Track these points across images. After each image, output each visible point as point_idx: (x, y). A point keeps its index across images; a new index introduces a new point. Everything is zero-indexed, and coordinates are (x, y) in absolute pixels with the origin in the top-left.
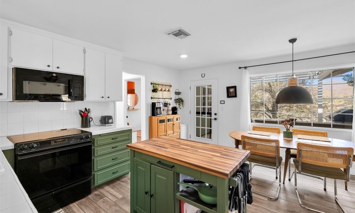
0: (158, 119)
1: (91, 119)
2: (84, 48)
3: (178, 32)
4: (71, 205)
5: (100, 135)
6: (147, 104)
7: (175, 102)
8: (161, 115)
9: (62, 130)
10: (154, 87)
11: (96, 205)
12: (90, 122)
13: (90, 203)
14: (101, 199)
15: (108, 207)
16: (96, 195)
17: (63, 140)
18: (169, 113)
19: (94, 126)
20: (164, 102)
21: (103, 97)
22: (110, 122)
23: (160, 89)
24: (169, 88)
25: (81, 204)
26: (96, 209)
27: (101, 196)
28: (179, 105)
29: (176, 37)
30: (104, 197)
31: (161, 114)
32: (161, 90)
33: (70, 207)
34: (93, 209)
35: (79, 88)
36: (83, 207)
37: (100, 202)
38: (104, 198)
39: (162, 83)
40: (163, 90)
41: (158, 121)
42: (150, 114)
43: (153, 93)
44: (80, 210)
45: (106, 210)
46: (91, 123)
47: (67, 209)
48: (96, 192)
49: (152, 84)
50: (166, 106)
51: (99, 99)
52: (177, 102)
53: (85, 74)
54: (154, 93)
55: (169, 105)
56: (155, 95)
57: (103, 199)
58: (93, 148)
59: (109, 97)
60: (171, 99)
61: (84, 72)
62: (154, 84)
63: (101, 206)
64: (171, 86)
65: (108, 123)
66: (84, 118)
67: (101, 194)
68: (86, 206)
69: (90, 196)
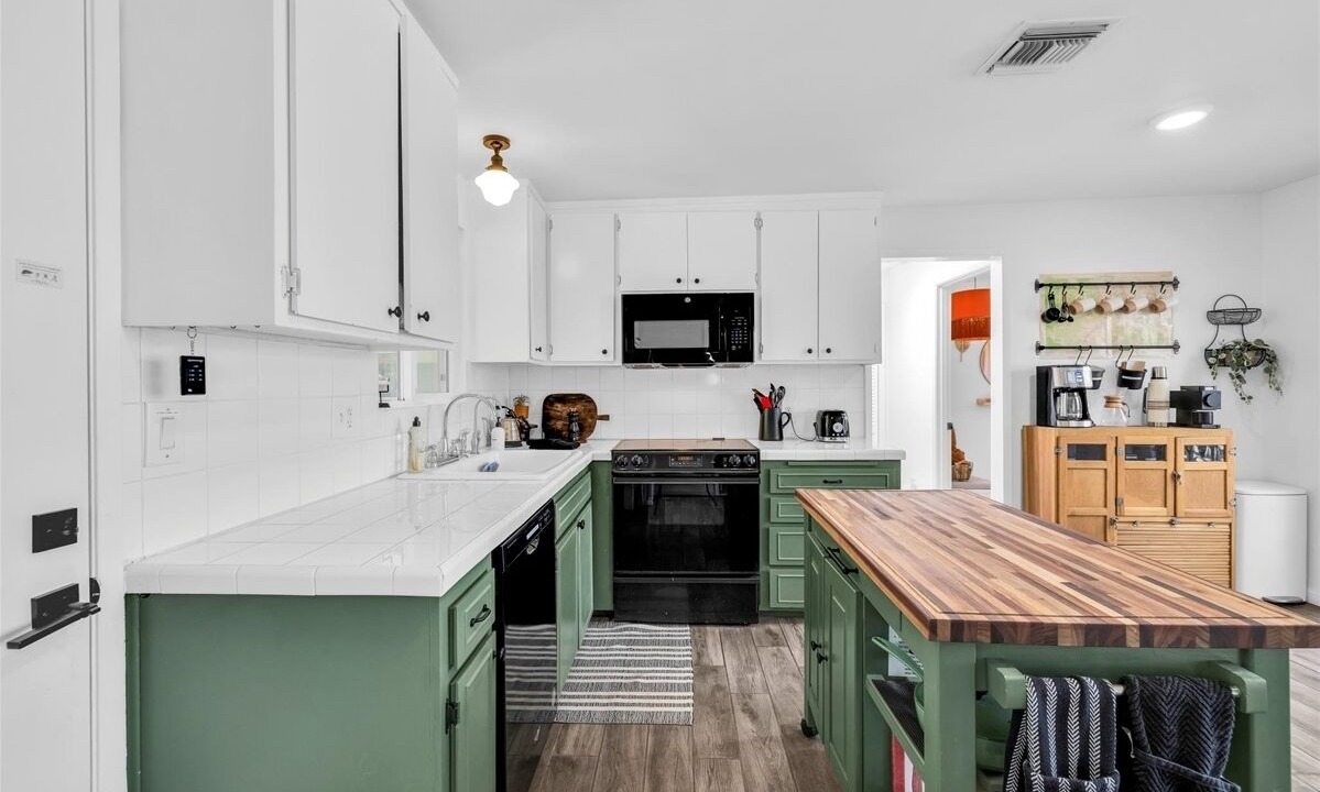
0: (1058, 439)
1: (785, 419)
2: (759, 214)
3: (1021, 43)
4: (709, 628)
5: (786, 462)
6: (1011, 377)
7: (1211, 366)
8: (1087, 423)
9: (714, 439)
10: (1051, 297)
11: (754, 653)
12: (781, 426)
13: (746, 643)
14: (773, 645)
15: (776, 671)
16: (770, 632)
17: (691, 458)
18: (1151, 420)
19: (793, 439)
20: (1119, 365)
21: (810, 351)
22: (836, 431)
23: (1088, 303)
24: (1159, 295)
25: (728, 635)
26: (749, 660)
27: (776, 640)
28: (1239, 377)
29: (1029, 67)
30: (783, 645)
31: (1085, 416)
32: (1099, 309)
33: (705, 633)
34: (744, 658)
35: (742, 327)
36: (727, 644)
37: (766, 653)
38: (781, 648)
39: (1106, 275)
40: (1106, 309)
41: (1057, 447)
42: (1027, 415)
43: (1044, 325)
44: (719, 646)
45: (768, 674)
46: (787, 431)
47: (699, 631)
48: (773, 627)
49: (1039, 286)
50: (1131, 385)
51: (797, 356)
52: (1223, 363)
53: (759, 288)
54: (1055, 324)
55: (1154, 377)
56: (1059, 332)
57: (778, 650)
58: (763, 496)
59: (829, 351)
60: (1175, 347)
61: (758, 282)
62: (1051, 286)
63: (765, 661)
64: (1175, 284)
65: (832, 433)
66: (766, 411)
67: (781, 636)
68: (734, 644)
69: (754, 629)
